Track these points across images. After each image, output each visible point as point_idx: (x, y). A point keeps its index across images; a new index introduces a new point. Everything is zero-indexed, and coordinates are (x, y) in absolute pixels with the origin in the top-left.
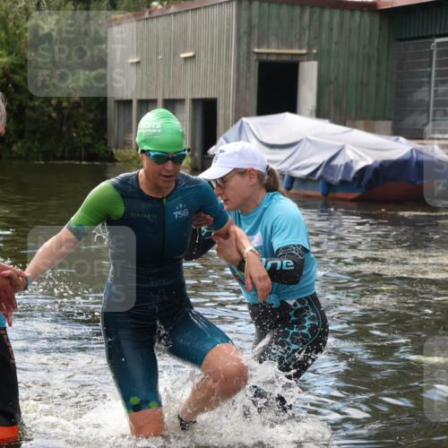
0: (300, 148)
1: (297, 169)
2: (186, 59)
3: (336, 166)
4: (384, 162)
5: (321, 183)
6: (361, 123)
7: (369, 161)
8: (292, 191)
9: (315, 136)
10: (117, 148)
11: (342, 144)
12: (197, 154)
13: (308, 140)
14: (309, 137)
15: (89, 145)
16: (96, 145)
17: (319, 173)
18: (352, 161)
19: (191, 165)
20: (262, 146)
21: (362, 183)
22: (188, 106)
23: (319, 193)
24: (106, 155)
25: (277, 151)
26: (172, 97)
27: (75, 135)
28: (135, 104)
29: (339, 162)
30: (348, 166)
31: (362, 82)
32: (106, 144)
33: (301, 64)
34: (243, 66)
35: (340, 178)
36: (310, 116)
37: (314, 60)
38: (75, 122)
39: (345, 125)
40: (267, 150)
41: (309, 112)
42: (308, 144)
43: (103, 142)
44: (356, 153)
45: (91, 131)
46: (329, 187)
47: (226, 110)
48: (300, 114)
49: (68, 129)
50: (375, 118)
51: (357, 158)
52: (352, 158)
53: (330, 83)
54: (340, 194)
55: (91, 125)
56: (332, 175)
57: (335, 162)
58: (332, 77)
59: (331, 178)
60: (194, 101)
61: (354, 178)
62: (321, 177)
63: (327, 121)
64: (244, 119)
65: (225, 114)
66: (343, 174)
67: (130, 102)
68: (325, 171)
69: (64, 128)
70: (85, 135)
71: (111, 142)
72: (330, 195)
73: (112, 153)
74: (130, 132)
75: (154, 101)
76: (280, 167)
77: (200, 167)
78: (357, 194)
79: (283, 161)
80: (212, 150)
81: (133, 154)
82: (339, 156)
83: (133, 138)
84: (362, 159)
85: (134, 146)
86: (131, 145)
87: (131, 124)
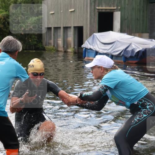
0: (115, 44)
1: (114, 52)
2: (71, 12)
3: (128, 51)
5: (123, 57)
6: (137, 34)
7: (141, 49)
9: (121, 39)
10: (46, 45)
11: (130, 42)
12: (76, 47)
13: (118, 41)
14: (118, 40)
15: (36, 44)
16: (39, 44)
17: (122, 53)
18: (134, 49)
19: (74, 51)
20: (101, 44)
21: (138, 57)
22: (72, 29)
23: (122, 61)
24: (42, 48)
25: (107, 45)
26: (66, 26)
27: (30, 41)
28: (52, 29)
29: (130, 49)
30: (133, 51)
31: (137, 19)
32: (42, 44)
33: (114, 13)
34: (92, 14)
35: (130, 55)
36: (118, 32)
37: (119, 11)
38: (30, 36)
39: (131, 35)
40: (103, 45)
41: (118, 31)
42: (118, 42)
43: (41, 43)
44: (135, 45)
45: (36, 39)
46: (126, 59)
47: (86, 30)
48: (114, 31)
49: (28, 38)
50: (143, 32)
51: (136, 48)
52: (134, 47)
53: (125, 19)
54: (130, 61)
55: (36, 37)
56: (127, 54)
57: (128, 49)
58: (126, 17)
60: (75, 27)
61: (135, 55)
62: (123, 55)
63: (126, 34)
64: (95, 34)
65: (86, 32)
66: (131, 54)
68: (124, 53)
69: (26, 38)
70: (34, 41)
71: (44, 43)
72: (126, 62)
73: (44, 48)
74: (51, 39)
75: (60, 28)
76: (108, 52)
77: (77, 52)
78: (136, 61)
79: (109, 49)
80: (83, 46)
81: (52, 48)
82: (130, 47)
83: (52, 41)
84: (138, 48)
85: (52, 45)
86: (51, 44)
87: (51, 36)
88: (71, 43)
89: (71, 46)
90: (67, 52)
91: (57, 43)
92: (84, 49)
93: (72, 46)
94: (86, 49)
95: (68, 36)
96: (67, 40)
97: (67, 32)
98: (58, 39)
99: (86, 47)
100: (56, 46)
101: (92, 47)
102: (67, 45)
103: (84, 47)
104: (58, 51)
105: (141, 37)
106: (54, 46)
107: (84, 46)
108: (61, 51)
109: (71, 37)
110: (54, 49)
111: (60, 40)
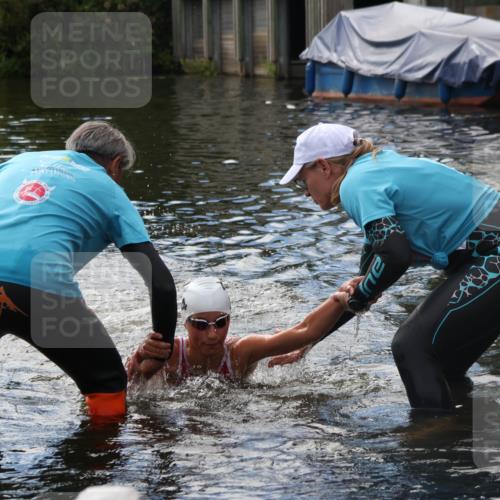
0: (413, 44)
1: (410, 71)
3: (458, 64)
5: (439, 87)
8: (405, 99)
9: (430, 28)
10: (185, 57)
11: (463, 36)
12: (283, 60)
14: (424, 30)
17: (437, 74)
18: (477, 57)
19: (276, 74)
20: (365, 44)
21: (492, 84)
23: (438, 99)
24: (172, 67)
25: (384, 50)
29: (462, 59)
30: (473, 64)
32: (171, 53)
35: (463, 79)
36: (421, 4)
40: (372, 49)
42: (423, 39)
43: (167, 50)
44: (481, 46)
46: (450, 91)
48: (407, 2)
50: (499, 3)
51: (485, 53)
52: (478, 53)
56: (453, 75)
57: (457, 60)
59: (452, 80)
61: (481, 79)
62: (440, 79)
65: (315, 8)
66: (467, 75)
68: (444, 72)
71: (178, 52)
72: (452, 101)
73: (179, 65)
74: (201, 37)
76: (389, 70)
77: (286, 75)
78: (485, 98)
79: (394, 62)
80: (305, 54)
81: (205, 64)
82: (461, 52)
83: (204, 44)
84: (491, 53)
85: (206, 54)
86: (202, 52)
87: (201, 27)
88: (265, 47)
89: (265, 58)
90: (255, 76)
91: (221, 47)
92: (309, 64)
93: (271, 56)
94: (315, 63)
95: (258, 22)
96: (253, 37)
97: (252, 12)
98: (224, 36)
99: (316, 59)
100: (216, 57)
101: (334, 58)
102: (253, 52)
103: (308, 60)
104: (224, 75)
106: (211, 59)
107: (309, 56)
108: (235, 75)
109: (266, 27)
110: (212, 68)
111: (231, 39)
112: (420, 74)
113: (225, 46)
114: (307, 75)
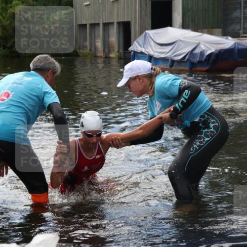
0: (177, 44)
1: (175, 56)
3: (196, 53)
4: (221, 50)
5: (188, 63)
6: (206, 30)
7: (213, 50)
8: (173, 68)
9: (184, 38)
10: (79, 49)
11: (198, 42)
12: (121, 51)
13: (180, 40)
17: (187, 57)
18: (204, 50)
19: (118, 56)
20: (156, 45)
21: (210, 62)
22: (115, 26)
23: (188, 68)
24: (74, 53)
25: (165, 47)
26: (107, 22)
28: (88, 26)
29: (197, 51)
30: (202, 53)
31: (205, 9)
33: (173, 2)
34: (143, 4)
35: (198, 60)
36: (179, 28)
39: (197, 31)
40: (159, 47)
41: (178, 26)
42: (181, 42)
44: (205, 46)
46: (193, 65)
47: (135, 27)
48: (174, 27)
50: (213, 28)
51: (207, 49)
52: (204, 49)
53: (189, 10)
56: (194, 58)
58: (190, 7)
59: (193, 60)
60: (119, 23)
61: (206, 60)
62: (188, 60)
63: (190, 30)
64: (147, 31)
66: (199, 58)
67: (85, 25)
68: (189, 57)
71: (77, 47)
72: (193, 69)
73: (77, 53)
74: (87, 41)
75: (98, 24)
76: (166, 56)
77: (123, 57)
78: (207, 68)
79: (168, 53)
80: (131, 49)
81: (88, 52)
82: (197, 49)
83: (88, 44)
84: (209, 49)
85: (88, 49)
86: (87, 47)
87: (86, 36)
88: (113, 45)
89: (114, 50)
90: (110, 58)
91: (95, 46)
92: (132, 53)
93: (116, 50)
94: (135, 52)
95: (110, 35)
96: (108, 41)
97: (108, 30)
98: (96, 41)
99: (135, 50)
100: (93, 49)
101: (143, 50)
102: (109, 47)
103: (132, 51)
104: (96, 57)
105: (211, 34)
106: (91, 50)
107: (132, 49)
108: (101, 57)
109: (114, 37)
110: (91, 54)
111: (99, 42)
112: (180, 57)
113: (97, 45)
114: (131, 57)
